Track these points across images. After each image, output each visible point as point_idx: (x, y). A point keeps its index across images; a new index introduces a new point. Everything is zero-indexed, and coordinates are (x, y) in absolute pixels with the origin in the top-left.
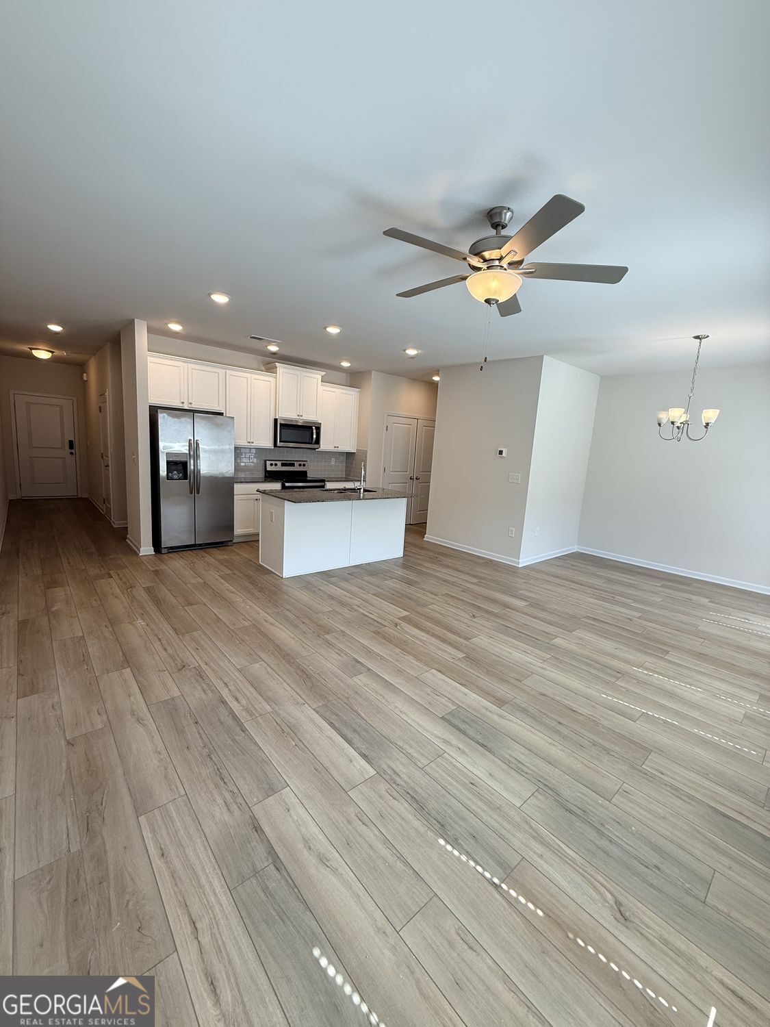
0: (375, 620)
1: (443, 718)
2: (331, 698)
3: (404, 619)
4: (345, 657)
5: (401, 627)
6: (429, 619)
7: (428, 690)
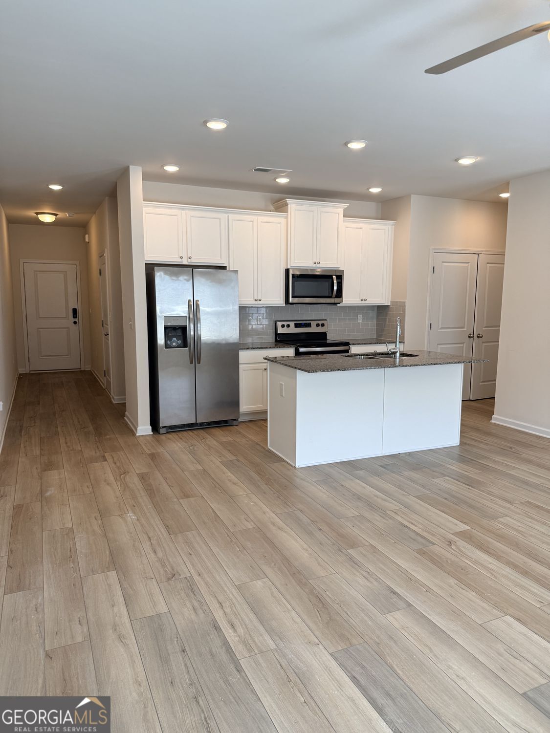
0: (417, 534)
1: (524, 695)
2: (354, 641)
3: (462, 535)
4: (375, 583)
5: (457, 547)
6: (501, 538)
7: (501, 647)
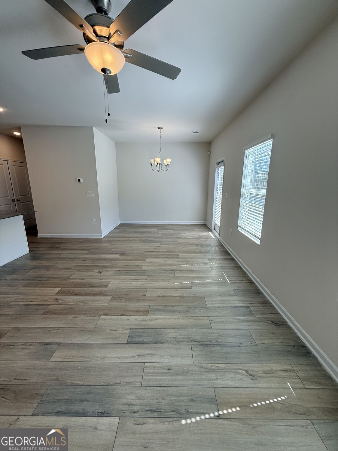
1: (128, 342)
